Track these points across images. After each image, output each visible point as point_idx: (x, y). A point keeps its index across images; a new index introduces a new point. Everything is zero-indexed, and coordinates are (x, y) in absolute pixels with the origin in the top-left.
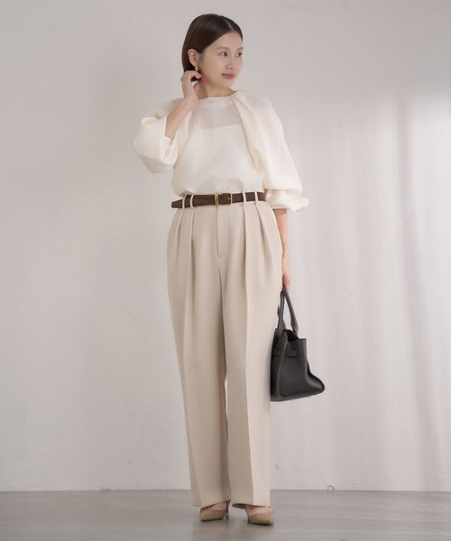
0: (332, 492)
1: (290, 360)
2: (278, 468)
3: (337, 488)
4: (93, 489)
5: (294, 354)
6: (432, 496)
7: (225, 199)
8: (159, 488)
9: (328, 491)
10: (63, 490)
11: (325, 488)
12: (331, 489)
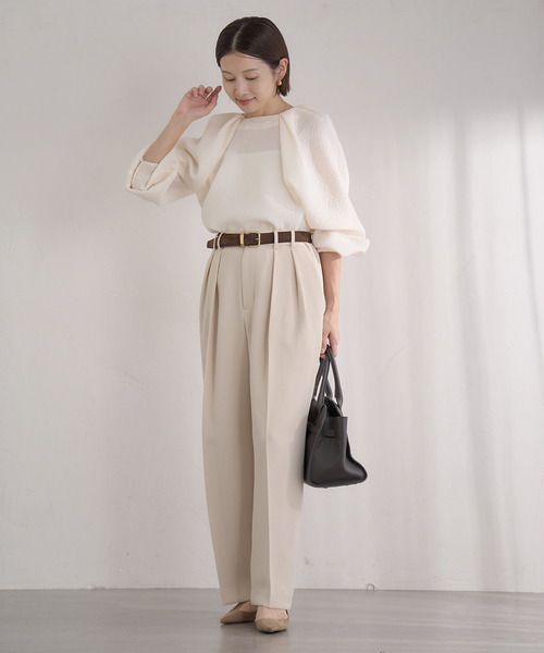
0: (371, 592)
1: (327, 439)
2: (307, 562)
3: (378, 587)
4: (84, 587)
5: (331, 433)
6: (492, 598)
7: (251, 240)
8: (164, 587)
9: (367, 590)
10: (47, 588)
11: (363, 587)
12: (370, 588)
